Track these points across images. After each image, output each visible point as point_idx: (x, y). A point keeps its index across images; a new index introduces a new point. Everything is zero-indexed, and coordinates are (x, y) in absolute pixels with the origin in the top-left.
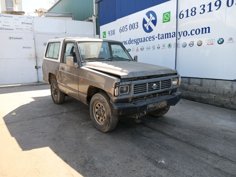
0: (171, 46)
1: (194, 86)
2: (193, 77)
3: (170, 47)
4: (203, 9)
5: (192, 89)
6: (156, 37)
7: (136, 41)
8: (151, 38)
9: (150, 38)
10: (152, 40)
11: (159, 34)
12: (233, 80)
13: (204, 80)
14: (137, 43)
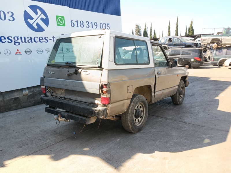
0: (69, 51)
4: (88, 25)
6: (50, 39)
7: (13, 41)
8: (43, 39)
9: (41, 38)
10: (45, 42)
11: (53, 36)
14: (15, 42)
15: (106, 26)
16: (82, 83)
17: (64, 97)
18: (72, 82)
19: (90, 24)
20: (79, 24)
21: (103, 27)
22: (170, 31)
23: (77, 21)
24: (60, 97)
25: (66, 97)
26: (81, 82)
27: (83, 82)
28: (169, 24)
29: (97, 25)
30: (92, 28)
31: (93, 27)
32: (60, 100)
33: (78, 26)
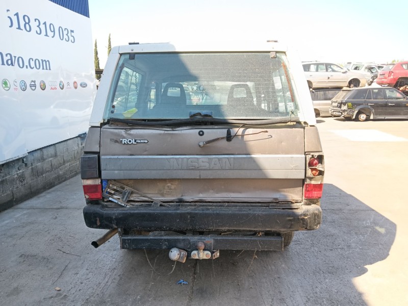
0: (9, 86)
1: (49, 161)
2: (47, 145)
3: (6, 89)
4: (38, 26)
5: (48, 168)
12: (77, 135)
13: (57, 145)
15: (69, 35)
16: (252, 158)
17: (179, 199)
18: (219, 159)
19: (43, 27)
20: (22, 23)
21: (65, 37)
22: (98, 59)
23: (17, 14)
24: (163, 202)
25: (187, 198)
26: (249, 156)
27: (253, 156)
28: (96, 46)
29: (54, 31)
30: (46, 35)
31: (48, 34)
32: (163, 208)
33: (19, 28)
